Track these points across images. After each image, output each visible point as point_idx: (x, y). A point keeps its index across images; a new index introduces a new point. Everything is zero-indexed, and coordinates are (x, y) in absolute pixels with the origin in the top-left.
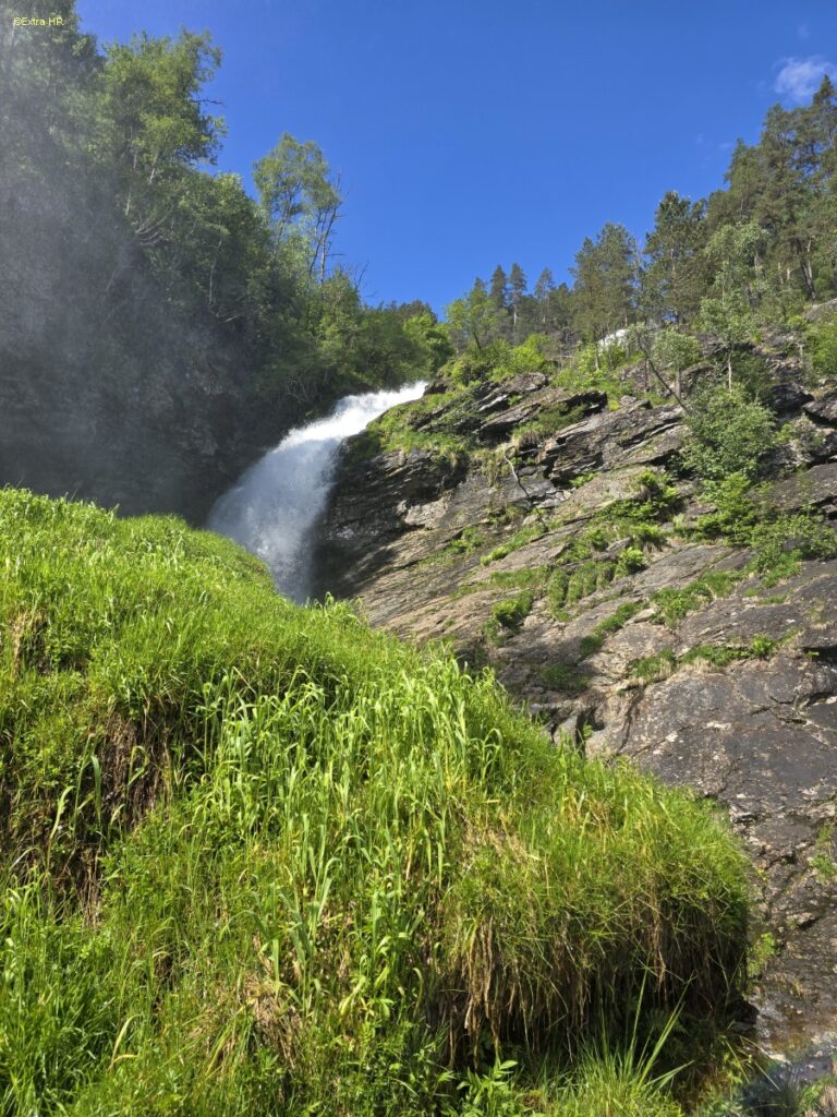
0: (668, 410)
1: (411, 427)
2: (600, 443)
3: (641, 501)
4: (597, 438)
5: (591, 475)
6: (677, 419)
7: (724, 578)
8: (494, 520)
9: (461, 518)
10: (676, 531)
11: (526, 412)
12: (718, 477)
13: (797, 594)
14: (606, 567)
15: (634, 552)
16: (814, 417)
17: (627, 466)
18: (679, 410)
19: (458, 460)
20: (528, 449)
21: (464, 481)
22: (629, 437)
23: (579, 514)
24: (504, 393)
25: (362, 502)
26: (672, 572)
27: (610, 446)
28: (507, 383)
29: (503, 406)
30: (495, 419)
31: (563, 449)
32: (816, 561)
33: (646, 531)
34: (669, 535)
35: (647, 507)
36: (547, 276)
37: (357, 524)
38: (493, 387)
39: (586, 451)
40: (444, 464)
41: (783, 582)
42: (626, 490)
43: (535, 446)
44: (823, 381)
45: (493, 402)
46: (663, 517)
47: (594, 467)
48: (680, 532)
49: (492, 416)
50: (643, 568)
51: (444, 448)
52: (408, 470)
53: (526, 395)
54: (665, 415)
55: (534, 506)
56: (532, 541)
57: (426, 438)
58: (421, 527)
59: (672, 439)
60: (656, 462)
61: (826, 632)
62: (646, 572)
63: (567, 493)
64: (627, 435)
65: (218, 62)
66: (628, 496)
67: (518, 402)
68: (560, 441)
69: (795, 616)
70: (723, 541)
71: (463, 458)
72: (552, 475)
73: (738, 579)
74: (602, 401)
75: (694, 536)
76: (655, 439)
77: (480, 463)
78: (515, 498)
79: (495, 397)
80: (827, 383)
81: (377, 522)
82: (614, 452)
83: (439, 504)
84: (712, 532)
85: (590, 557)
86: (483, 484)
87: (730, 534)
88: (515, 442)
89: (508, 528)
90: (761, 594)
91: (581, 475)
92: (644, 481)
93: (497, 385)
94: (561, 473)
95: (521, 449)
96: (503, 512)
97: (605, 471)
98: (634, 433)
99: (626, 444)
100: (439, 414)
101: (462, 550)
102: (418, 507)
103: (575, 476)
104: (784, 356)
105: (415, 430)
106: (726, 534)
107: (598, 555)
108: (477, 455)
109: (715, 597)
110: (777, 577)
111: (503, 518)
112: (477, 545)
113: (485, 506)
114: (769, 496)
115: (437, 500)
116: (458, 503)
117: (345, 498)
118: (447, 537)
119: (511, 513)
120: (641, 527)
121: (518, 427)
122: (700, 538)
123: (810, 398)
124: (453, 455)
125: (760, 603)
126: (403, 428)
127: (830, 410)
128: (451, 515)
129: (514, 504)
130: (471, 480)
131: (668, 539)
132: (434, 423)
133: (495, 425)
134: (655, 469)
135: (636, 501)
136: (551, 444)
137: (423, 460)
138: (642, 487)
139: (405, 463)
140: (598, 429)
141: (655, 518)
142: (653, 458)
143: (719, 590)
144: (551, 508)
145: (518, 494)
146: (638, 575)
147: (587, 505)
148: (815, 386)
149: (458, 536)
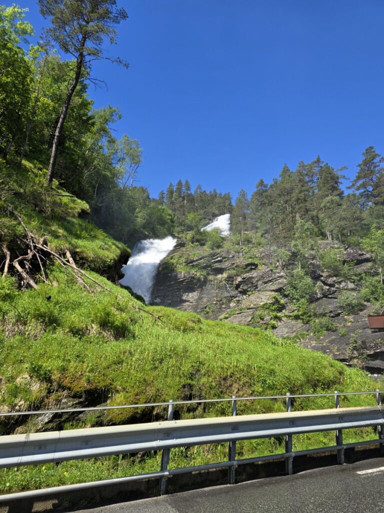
0: (279, 273)
1: (185, 264)
2: (257, 281)
3: (273, 304)
4: (256, 279)
5: (254, 292)
6: (281, 277)
7: (304, 334)
8: (218, 303)
9: (205, 300)
10: (285, 316)
11: (229, 265)
12: (298, 300)
13: (327, 342)
14: (265, 326)
15: (273, 322)
16: (324, 282)
17: (266, 290)
18: (282, 274)
19: (204, 279)
20: (230, 279)
21: (205, 286)
22: (266, 281)
23: (252, 306)
24: (221, 257)
25: (165, 289)
26: (286, 330)
27: (260, 282)
28: (222, 253)
29: (220, 261)
30: (217, 265)
31: (244, 282)
32: (330, 332)
33: (276, 315)
34: (283, 317)
35: (275, 306)
36: (199, 187)
37: (162, 298)
38: (217, 254)
39: (252, 283)
40: (199, 280)
41: (321, 337)
42: (268, 300)
43: (233, 278)
44: (325, 271)
45: (217, 260)
46: (280, 310)
47: (255, 289)
48: (286, 316)
49: (216, 264)
50: (276, 328)
51: (199, 274)
52: (185, 280)
53: (229, 259)
54: (278, 275)
55: (232, 299)
56: (238, 314)
57: (191, 269)
58: (188, 301)
59: (281, 283)
60: (276, 291)
61: (339, 355)
62: (277, 329)
63: (244, 297)
64: (266, 280)
65: (120, 118)
66: (269, 302)
67: (226, 261)
68: (244, 279)
69: (329, 349)
70: (300, 321)
71: (205, 278)
72: (240, 290)
73: (308, 335)
74: (256, 265)
75: (291, 318)
76: (275, 282)
77: (212, 281)
78: (225, 295)
79: (217, 258)
80: (327, 271)
81: (170, 297)
82: (261, 285)
83: (195, 293)
84: (297, 318)
85: (259, 322)
86: (213, 288)
87: (303, 319)
88: (225, 275)
89: (224, 306)
90: (316, 341)
91: (250, 291)
92: (274, 298)
93: (218, 254)
94: (243, 289)
95: (227, 278)
96: (221, 300)
97: (258, 291)
98: (268, 279)
99: (266, 283)
100: (197, 260)
101: (208, 313)
102: (187, 294)
103: (248, 291)
104: (313, 259)
105: (187, 265)
106: (301, 319)
107: (261, 322)
108: (211, 277)
109: (302, 340)
110: (320, 336)
111: (221, 302)
112: (213, 312)
113: (214, 297)
114: (315, 309)
115: (195, 291)
116: (203, 294)
117: (159, 287)
118: (201, 307)
119: (224, 301)
120: (274, 313)
121: (226, 270)
122: (292, 319)
123: (322, 276)
124: (202, 277)
125: (316, 344)
126: (182, 263)
127: (328, 281)
128: (200, 298)
129: (225, 297)
130: (208, 287)
131: (283, 318)
132: (194, 263)
133: (217, 268)
134: (276, 293)
135: (272, 304)
136: (239, 279)
137: (191, 277)
138: (274, 300)
139: (184, 277)
140: (257, 277)
141: (277, 310)
142: (275, 289)
143: (303, 338)
144: (239, 301)
145: (226, 294)
146: (275, 330)
147: (255, 303)
148: (323, 272)
149: (206, 307)
